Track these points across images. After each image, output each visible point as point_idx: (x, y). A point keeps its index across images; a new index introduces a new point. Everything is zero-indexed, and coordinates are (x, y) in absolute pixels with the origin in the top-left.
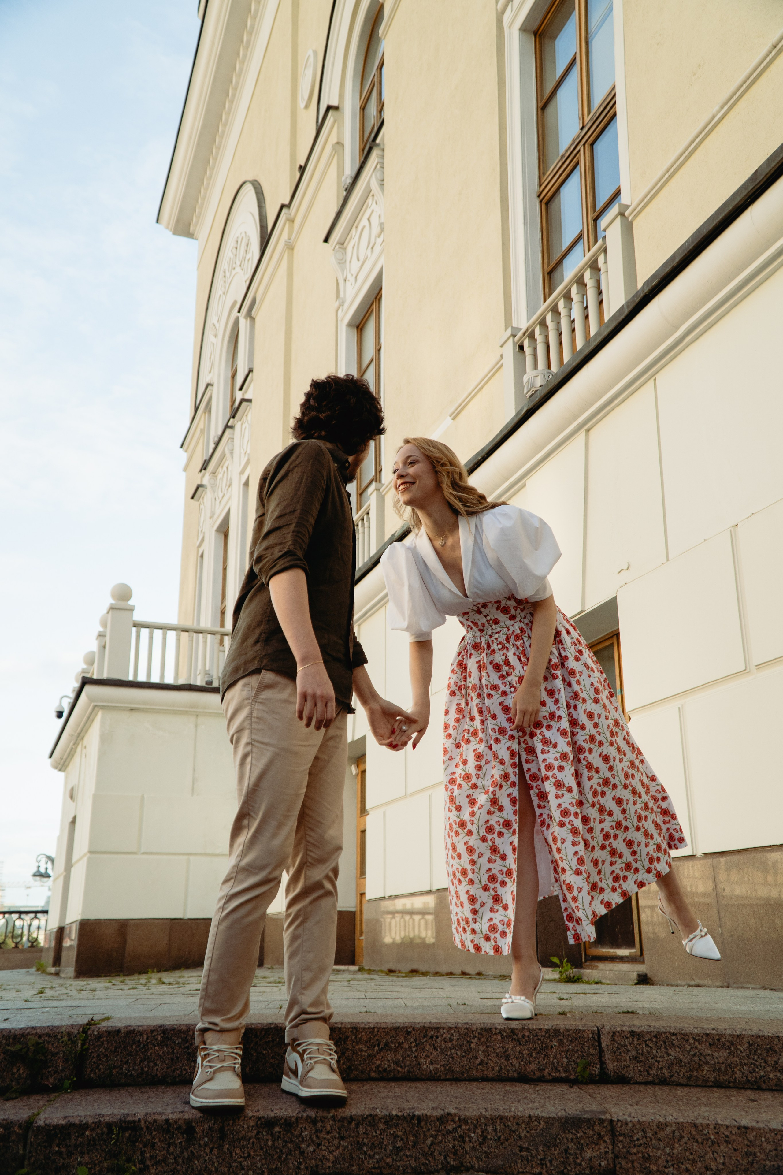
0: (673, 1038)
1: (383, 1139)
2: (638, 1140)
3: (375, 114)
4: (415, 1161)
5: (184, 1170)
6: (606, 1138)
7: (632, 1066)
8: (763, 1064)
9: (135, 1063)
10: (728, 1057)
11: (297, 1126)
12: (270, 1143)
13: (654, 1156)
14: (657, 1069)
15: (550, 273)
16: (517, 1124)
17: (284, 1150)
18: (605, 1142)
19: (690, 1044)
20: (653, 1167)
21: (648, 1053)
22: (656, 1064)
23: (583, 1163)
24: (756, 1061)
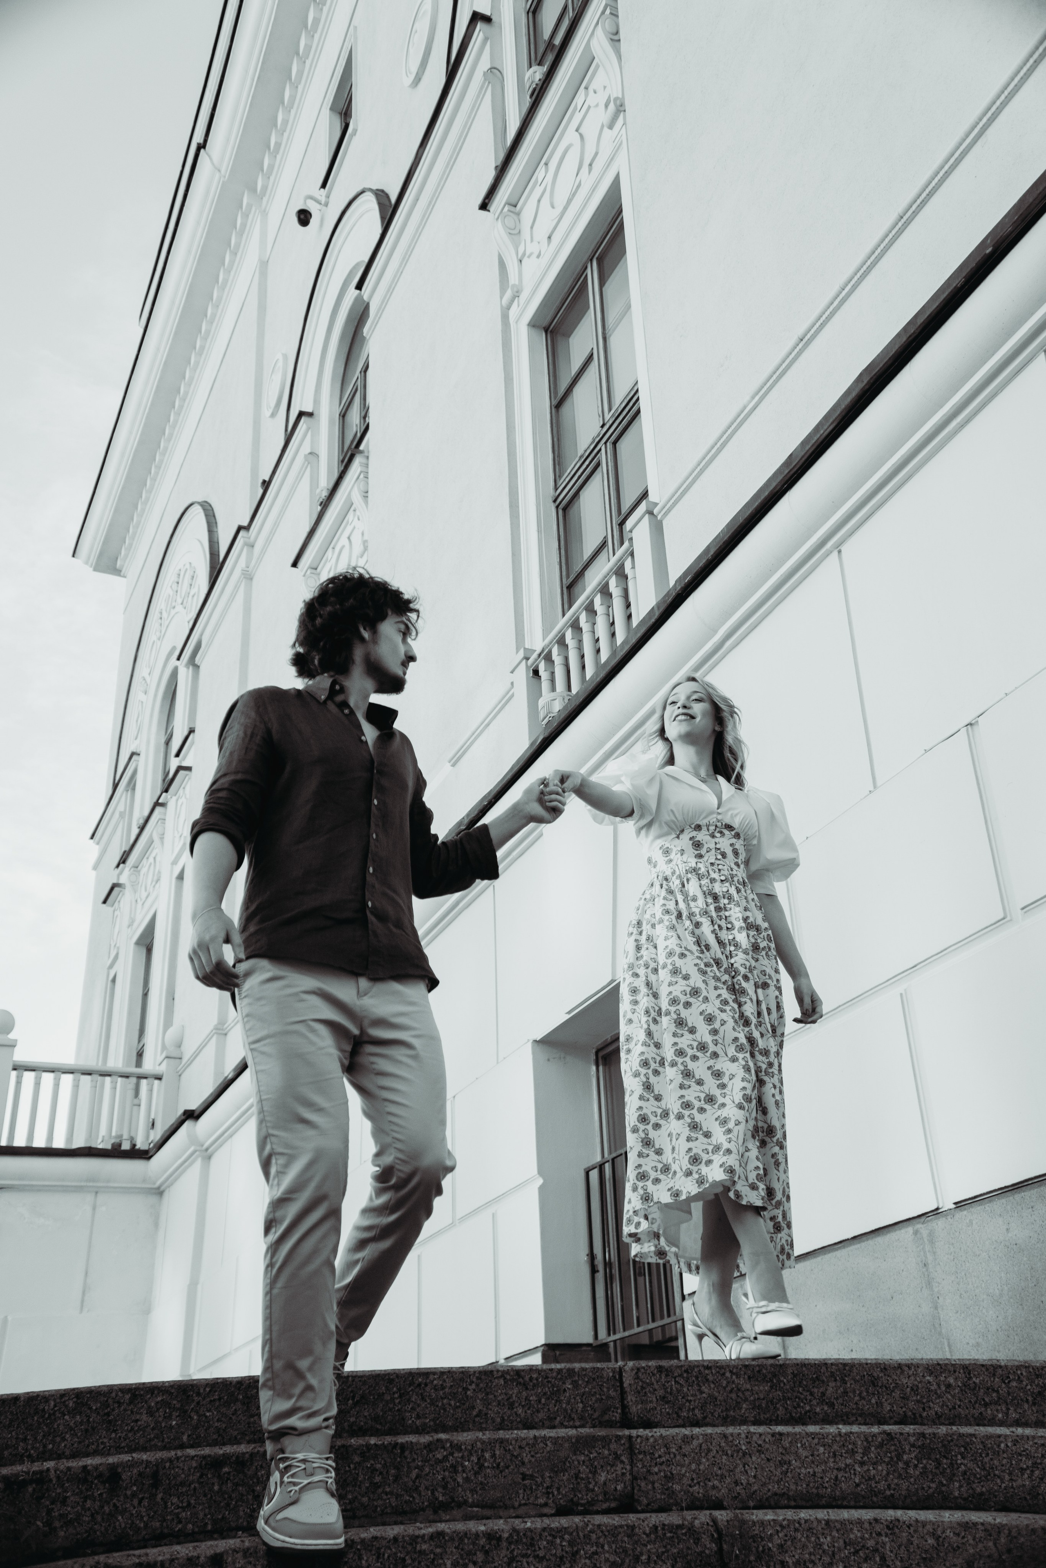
0: (707, 1372)
1: (358, 1474)
2: (660, 1457)
3: (358, 422)
4: (397, 1498)
5: (103, 1529)
6: (623, 1458)
7: (659, 1408)
8: (809, 1397)
9: (36, 1439)
10: (770, 1391)
11: (252, 1464)
12: (216, 1488)
13: (678, 1474)
14: (689, 1411)
15: (570, 587)
16: (520, 1447)
17: (234, 1495)
18: (622, 1462)
19: (727, 1378)
20: (677, 1487)
21: (678, 1391)
22: (687, 1404)
23: (596, 1489)
24: (801, 1394)
